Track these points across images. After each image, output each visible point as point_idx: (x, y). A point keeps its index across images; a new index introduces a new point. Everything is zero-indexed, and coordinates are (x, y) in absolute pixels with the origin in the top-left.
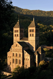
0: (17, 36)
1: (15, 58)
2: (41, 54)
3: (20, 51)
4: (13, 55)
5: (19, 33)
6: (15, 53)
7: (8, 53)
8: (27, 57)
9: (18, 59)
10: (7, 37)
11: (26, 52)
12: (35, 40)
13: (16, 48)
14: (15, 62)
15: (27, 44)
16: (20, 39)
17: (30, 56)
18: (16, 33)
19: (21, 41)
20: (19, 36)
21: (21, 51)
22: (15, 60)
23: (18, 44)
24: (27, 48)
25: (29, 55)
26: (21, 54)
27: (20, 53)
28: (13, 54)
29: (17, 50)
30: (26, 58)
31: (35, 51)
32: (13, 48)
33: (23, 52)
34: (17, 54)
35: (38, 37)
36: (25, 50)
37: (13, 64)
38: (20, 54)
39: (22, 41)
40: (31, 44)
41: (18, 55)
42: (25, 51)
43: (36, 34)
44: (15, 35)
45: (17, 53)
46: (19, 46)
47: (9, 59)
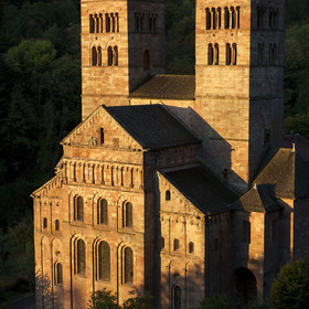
0: (105, 59)
1: (89, 236)
2: (290, 203)
3: (127, 183)
4: (79, 213)
5: (121, 40)
6: (89, 195)
7: (37, 192)
8: (179, 226)
10: (46, 68)
11: (175, 193)
13: (96, 155)
14: (89, 262)
15: (187, 121)
16: (135, 87)
17: (201, 223)
18: (103, 41)
19: (135, 102)
20: (124, 59)
21: (138, 180)
22: (88, 249)
23: (115, 125)
24: (185, 160)
25: (194, 211)
26: (138, 201)
27: (126, 196)
29: (107, 176)
30: (174, 235)
31: (245, 178)
32: (77, 155)
33: (151, 190)
34: (103, 203)
35: (274, 71)
36: (168, 176)
38: (128, 207)
39: (146, 102)
41: (113, 215)
42: (164, 185)
43: (256, 49)
45: (103, 194)
46: (121, 138)
47: (46, 241)
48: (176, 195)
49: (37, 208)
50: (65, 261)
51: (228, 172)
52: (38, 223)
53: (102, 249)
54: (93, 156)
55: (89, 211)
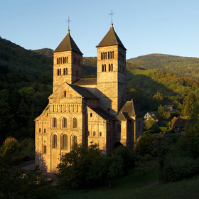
1: (58, 133)
2: (134, 118)
3: (75, 110)
4: (55, 125)
6: (59, 117)
8: (96, 126)
9: (69, 134)
12: (117, 80)
13: (62, 101)
14: (59, 143)
15: (94, 92)
16: (74, 82)
17: (105, 124)
21: (80, 109)
22: (58, 138)
24: (95, 105)
25: (102, 120)
26: (80, 117)
27: (75, 116)
28: (55, 120)
29: (67, 109)
30: (93, 130)
32: (55, 102)
33: (85, 113)
34: (65, 120)
37: (54, 150)
38: (75, 120)
40: (106, 93)
41: (69, 123)
42: (89, 111)
43: (119, 66)
44: (59, 72)
45: (65, 116)
46: (73, 94)
47: (40, 137)
48: (95, 114)
49: (36, 125)
50: (48, 144)
51: (110, 109)
52: (37, 130)
53: (64, 137)
54: (61, 102)
55: (59, 123)
